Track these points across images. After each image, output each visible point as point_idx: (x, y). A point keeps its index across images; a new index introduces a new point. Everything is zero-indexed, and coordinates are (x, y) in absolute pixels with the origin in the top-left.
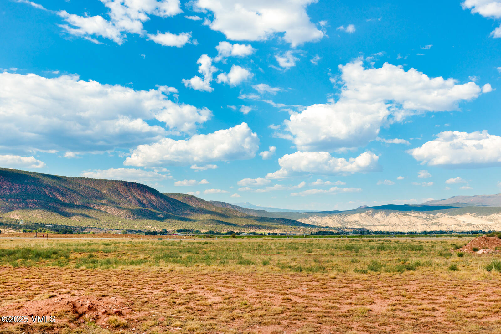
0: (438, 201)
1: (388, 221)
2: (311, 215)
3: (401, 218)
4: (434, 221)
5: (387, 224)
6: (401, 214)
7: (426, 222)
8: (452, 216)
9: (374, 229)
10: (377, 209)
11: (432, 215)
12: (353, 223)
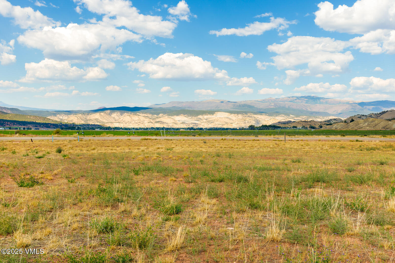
1: (123, 120)
2: (58, 114)
3: (132, 117)
4: (157, 120)
5: (121, 122)
6: (132, 114)
7: (152, 121)
8: (170, 117)
10: (114, 110)
11: (155, 115)
12: (94, 121)
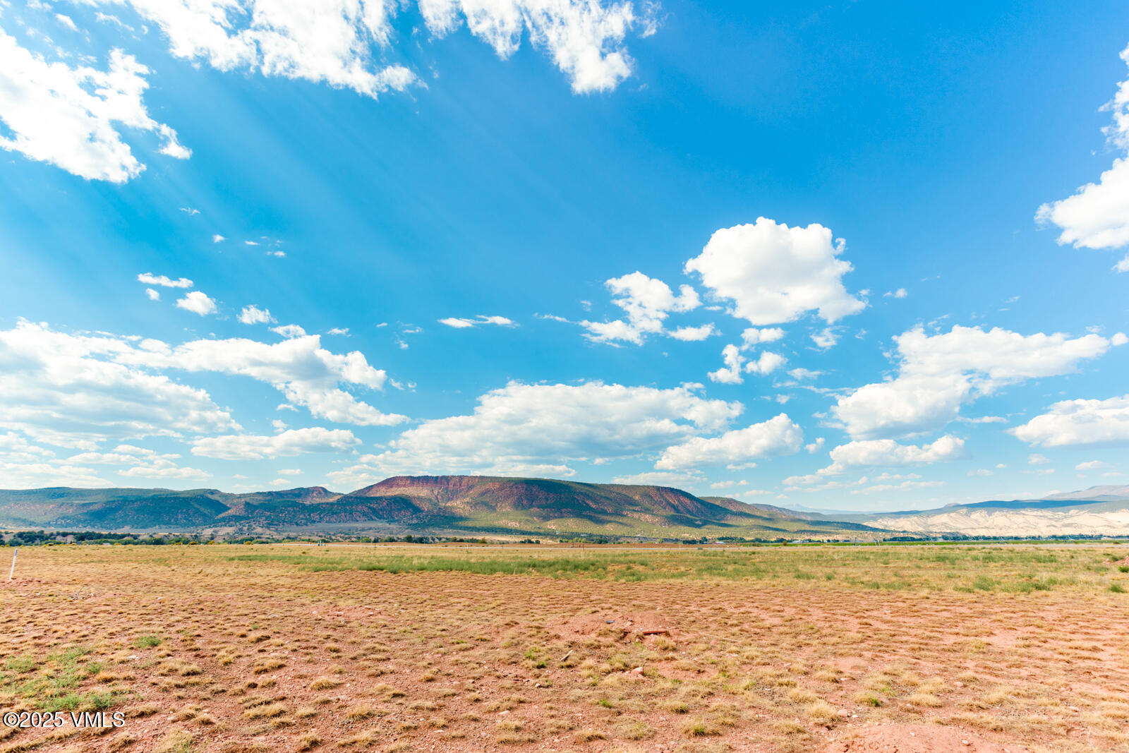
0: (1068, 494)
1: (993, 523)
2: (881, 517)
3: (1012, 518)
4: (1066, 521)
5: (992, 527)
6: (1011, 513)
7: (1054, 523)
8: (1096, 514)
9: (974, 534)
10: (973, 507)
11: (1061, 513)
12: (941, 526)
